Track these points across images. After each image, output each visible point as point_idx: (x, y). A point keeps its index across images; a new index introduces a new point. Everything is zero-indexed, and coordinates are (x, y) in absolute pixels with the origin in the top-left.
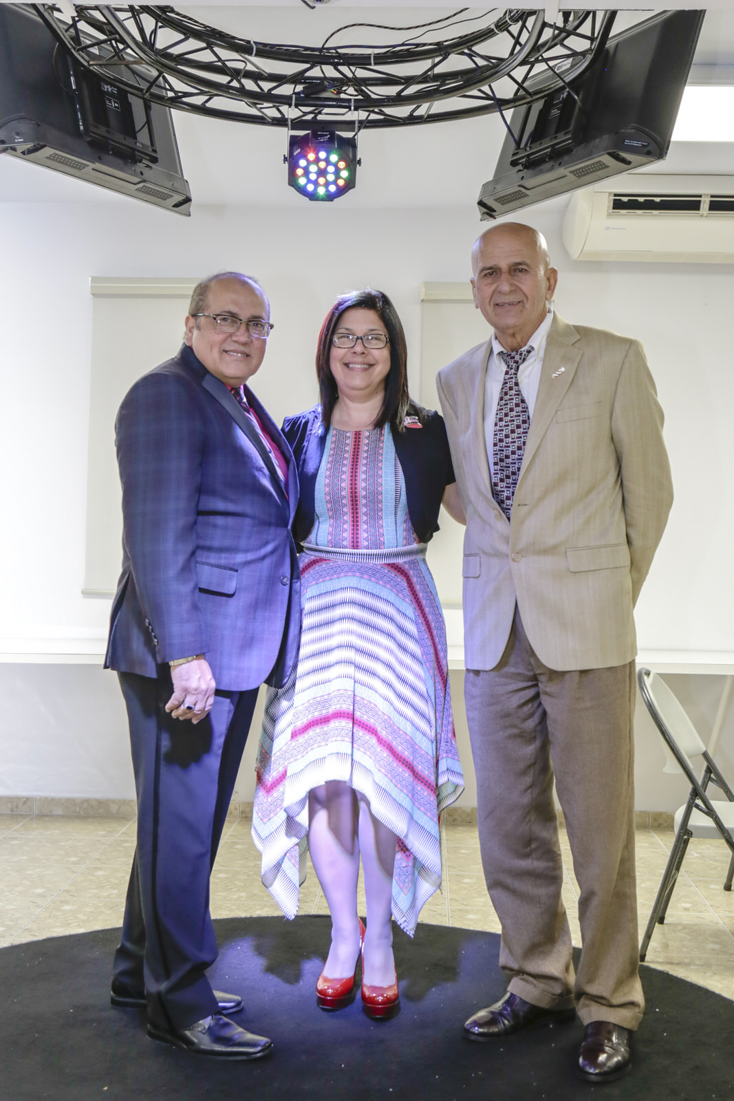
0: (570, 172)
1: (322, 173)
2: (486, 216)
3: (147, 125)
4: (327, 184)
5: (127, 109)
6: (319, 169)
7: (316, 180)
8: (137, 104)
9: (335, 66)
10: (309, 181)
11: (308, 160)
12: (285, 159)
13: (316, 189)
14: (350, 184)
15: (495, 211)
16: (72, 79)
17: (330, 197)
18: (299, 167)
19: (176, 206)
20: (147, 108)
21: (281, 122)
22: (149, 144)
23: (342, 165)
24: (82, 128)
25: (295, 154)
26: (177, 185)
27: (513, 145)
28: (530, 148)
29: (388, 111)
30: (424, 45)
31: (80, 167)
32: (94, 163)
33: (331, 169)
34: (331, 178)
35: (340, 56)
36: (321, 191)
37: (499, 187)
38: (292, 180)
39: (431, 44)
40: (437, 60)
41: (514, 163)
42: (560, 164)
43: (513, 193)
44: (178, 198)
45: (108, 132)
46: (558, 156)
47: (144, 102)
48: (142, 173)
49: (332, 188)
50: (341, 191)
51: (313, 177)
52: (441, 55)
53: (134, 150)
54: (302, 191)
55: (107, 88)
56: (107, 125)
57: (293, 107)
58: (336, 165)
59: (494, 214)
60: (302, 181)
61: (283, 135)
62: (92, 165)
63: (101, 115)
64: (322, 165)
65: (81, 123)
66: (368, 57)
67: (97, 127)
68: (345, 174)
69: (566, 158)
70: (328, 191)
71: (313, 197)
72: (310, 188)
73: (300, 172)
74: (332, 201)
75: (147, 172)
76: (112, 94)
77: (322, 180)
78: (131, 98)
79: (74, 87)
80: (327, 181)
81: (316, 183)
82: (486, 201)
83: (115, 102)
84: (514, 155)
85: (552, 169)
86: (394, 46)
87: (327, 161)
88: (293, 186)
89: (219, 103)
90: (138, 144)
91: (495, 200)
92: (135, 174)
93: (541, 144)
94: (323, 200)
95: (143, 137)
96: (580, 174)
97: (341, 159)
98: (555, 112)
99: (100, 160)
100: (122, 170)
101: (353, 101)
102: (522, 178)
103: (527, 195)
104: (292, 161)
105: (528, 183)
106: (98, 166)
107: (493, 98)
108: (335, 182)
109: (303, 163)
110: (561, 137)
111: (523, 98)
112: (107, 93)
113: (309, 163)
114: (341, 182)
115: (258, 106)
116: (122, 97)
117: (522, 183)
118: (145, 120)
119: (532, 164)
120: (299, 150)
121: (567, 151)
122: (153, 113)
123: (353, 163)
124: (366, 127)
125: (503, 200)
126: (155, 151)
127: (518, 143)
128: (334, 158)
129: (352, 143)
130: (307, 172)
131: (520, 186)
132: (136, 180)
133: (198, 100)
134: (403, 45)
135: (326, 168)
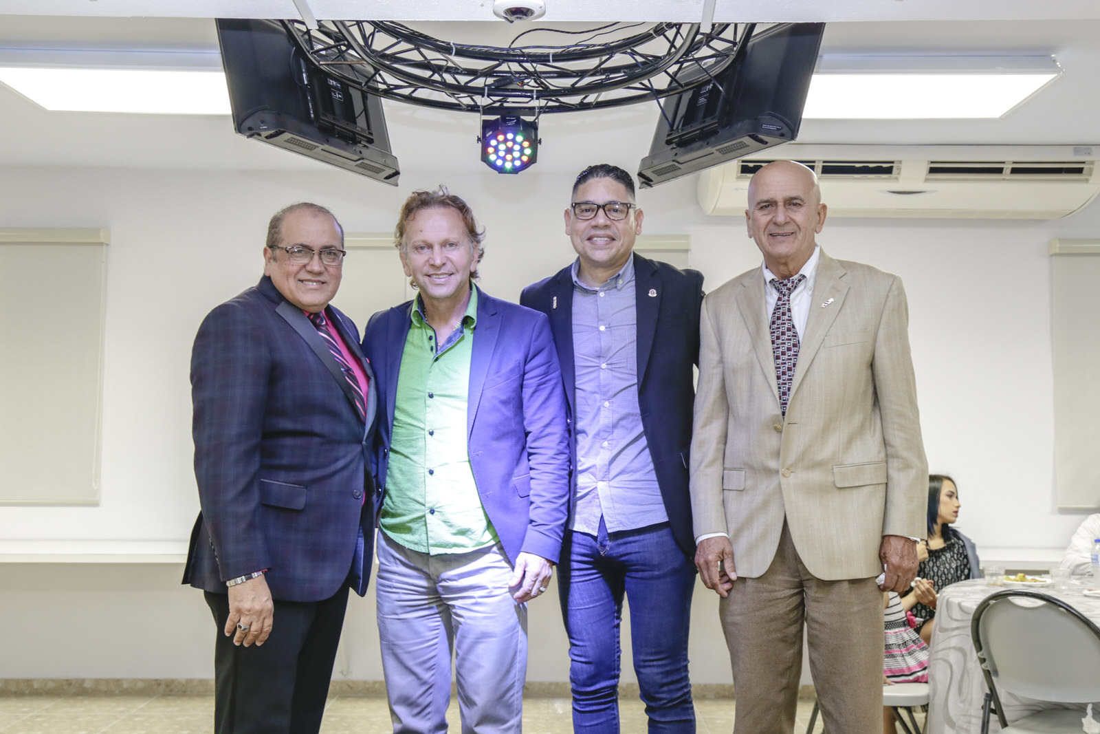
0: (717, 150)
1: (509, 151)
2: (644, 185)
3: (364, 113)
4: (513, 160)
5: (348, 98)
6: (507, 147)
7: (505, 157)
8: (356, 96)
9: (519, 62)
10: (499, 157)
11: (498, 140)
12: (479, 139)
13: (504, 164)
14: (533, 159)
15: (652, 181)
16: (304, 75)
17: (516, 171)
18: (490, 146)
19: (387, 178)
20: (364, 98)
21: (473, 108)
22: (366, 127)
23: (526, 144)
24: (312, 116)
25: (487, 135)
26: (389, 162)
27: (667, 127)
28: (682, 130)
29: (563, 99)
30: (594, 46)
31: (311, 148)
32: (323, 144)
33: (517, 147)
34: (516, 154)
35: (523, 55)
36: (508, 166)
37: (656, 162)
38: (485, 157)
39: (599, 45)
40: (604, 58)
41: (668, 142)
42: (708, 144)
43: (668, 167)
44: (389, 172)
45: (334, 119)
46: (706, 137)
47: (362, 94)
48: (361, 152)
49: (518, 163)
50: (525, 166)
51: (502, 154)
52: (608, 54)
53: (354, 133)
54: (492, 165)
55: (332, 82)
56: (333, 113)
57: (486, 97)
58: (521, 144)
59: (651, 183)
60: (493, 157)
61: (477, 119)
62: (322, 147)
63: (329, 105)
64: (510, 144)
65: (312, 112)
66: (548, 55)
67: (326, 116)
68: (528, 151)
69: (713, 139)
70: (514, 165)
71: (501, 170)
72: (499, 163)
73: (491, 150)
74: (517, 173)
75: (364, 150)
76: (336, 88)
77: (509, 157)
78: (352, 91)
79: (306, 83)
80: (513, 157)
81: (504, 159)
82: (644, 172)
83: (339, 94)
84: (669, 135)
85: (701, 148)
86: (569, 47)
87: (514, 141)
88: (485, 161)
89: (423, 93)
90: (358, 129)
91: (652, 172)
92: (355, 153)
93: (691, 127)
94: (510, 173)
95: (361, 122)
96: (724, 152)
97: (525, 139)
98: (702, 100)
99: (328, 142)
100: (345, 149)
101: (535, 92)
102: (676, 154)
103: (680, 168)
104: (484, 142)
105: (681, 159)
106: (326, 147)
107: (651, 89)
108: (520, 159)
109: (493, 142)
110: (709, 121)
111: (675, 89)
112: (333, 87)
113: (499, 142)
114: (525, 159)
115: (456, 96)
116: (345, 90)
117: (675, 158)
118: (363, 108)
119: (684, 143)
120: (491, 133)
121: (714, 133)
122: (369, 102)
123: (535, 143)
124: (545, 112)
125: (660, 173)
126: (371, 134)
127: (672, 126)
128: (519, 138)
129: (533, 126)
130: (496, 150)
131: (673, 161)
132: (356, 157)
133: (406, 91)
134: (576, 45)
135: (512, 147)
